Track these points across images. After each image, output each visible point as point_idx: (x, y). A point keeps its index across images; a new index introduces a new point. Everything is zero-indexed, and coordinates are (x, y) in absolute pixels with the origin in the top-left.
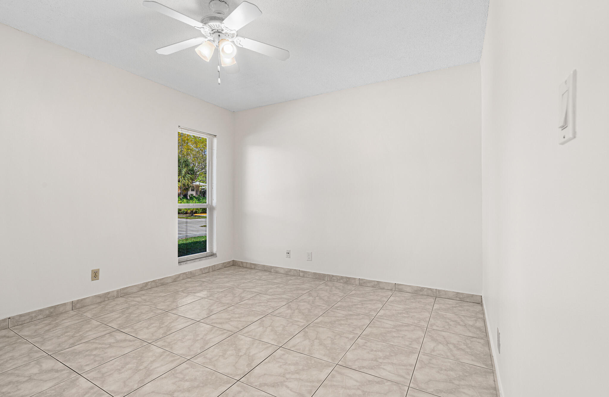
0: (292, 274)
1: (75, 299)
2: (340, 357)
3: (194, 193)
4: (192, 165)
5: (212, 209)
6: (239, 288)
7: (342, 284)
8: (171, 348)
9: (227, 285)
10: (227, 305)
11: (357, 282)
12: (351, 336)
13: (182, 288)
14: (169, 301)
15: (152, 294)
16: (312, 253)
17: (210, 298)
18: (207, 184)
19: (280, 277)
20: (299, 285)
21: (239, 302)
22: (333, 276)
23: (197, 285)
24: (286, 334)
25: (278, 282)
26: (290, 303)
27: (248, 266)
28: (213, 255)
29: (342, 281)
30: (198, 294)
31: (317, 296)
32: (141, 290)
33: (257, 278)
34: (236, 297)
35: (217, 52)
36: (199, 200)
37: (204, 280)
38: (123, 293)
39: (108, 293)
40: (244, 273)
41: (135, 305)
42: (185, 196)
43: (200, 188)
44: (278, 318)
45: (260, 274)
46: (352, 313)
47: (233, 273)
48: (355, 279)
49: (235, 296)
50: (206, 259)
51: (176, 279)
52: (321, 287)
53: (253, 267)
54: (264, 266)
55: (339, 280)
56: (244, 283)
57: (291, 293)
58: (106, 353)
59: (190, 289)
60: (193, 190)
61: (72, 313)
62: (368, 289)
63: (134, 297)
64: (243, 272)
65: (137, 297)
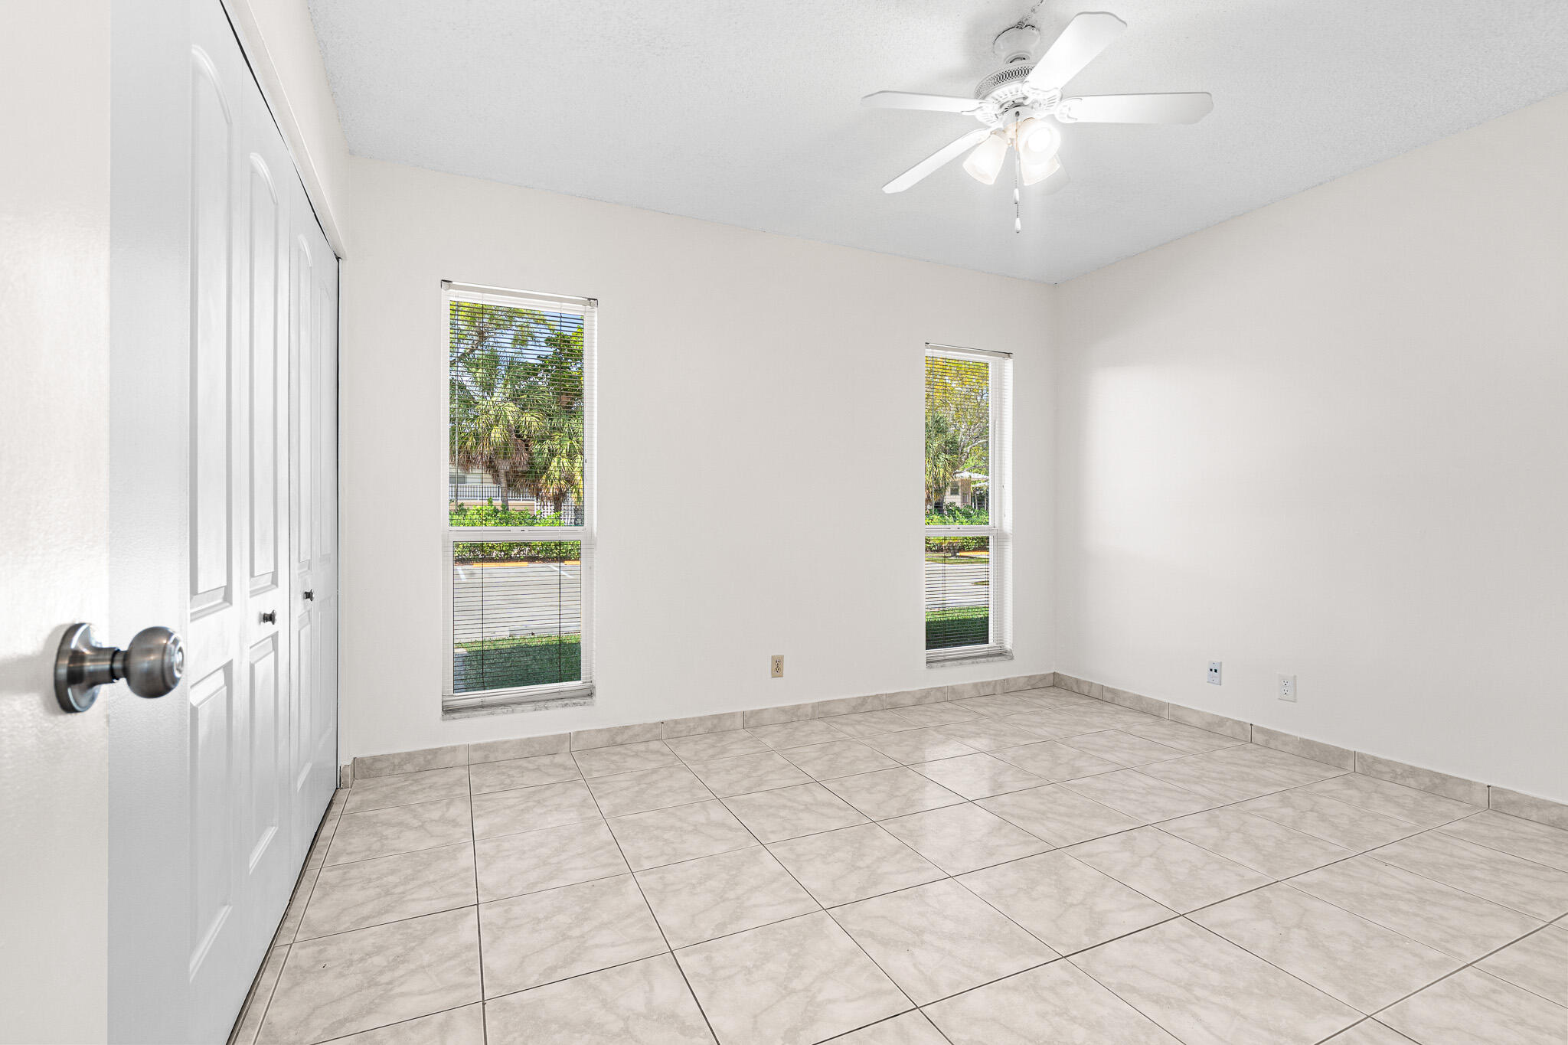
0: (1229, 732)
1: (748, 708)
2: (1384, 1001)
3: (957, 500)
4: (952, 429)
5: (1001, 537)
6: (1068, 746)
7: (1413, 793)
8: (916, 843)
9: (1039, 731)
10: (1037, 779)
11: (1481, 798)
12: (1434, 955)
13: (934, 721)
14: (907, 745)
15: (875, 723)
16: (1295, 677)
17: (996, 755)
18: (990, 477)
19: (1186, 734)
20: (1249, 767)
21: (1068, 777)
22: (1376, 760)
23: (967, 719)
24: (1200, 888)
25: (1179, 747)
26: (1217, 812)
27: (1095, 693)
28: (1002, 654)
29: (1412, 782)
30: (971, 742)
31: (1312, 811)
32: (854, 711)
33: (1119, 726)
34: (1060, 764)
35: (1012, 154)
36: (968, 516)
37: (981, 710)
38: (823, 712)
39: (798, 707)
40: (1082, 709)
41: (843, 741)
42: (939, 507)
43: (972, 486)
44: (1176, 841)
45: (1128, 718)
46: (1444, 888)
47: (1054, 705)
48: (1469, 783)
49: (1059, 762)
50: (988, 661)
51: (922, 699)
52: (1330, 786)
53: (1108, 696)
54: (1139, 698)
55: (1399, 777)
56: (1082, 734)
57: (1221, 784)
58: (799, 819)
59: (952, 727)
60: (954, 492)
61: (744, 734)
62: (1531, 829)
63: (841, 724)
64: (1081, 705)
65: (847, 724)
